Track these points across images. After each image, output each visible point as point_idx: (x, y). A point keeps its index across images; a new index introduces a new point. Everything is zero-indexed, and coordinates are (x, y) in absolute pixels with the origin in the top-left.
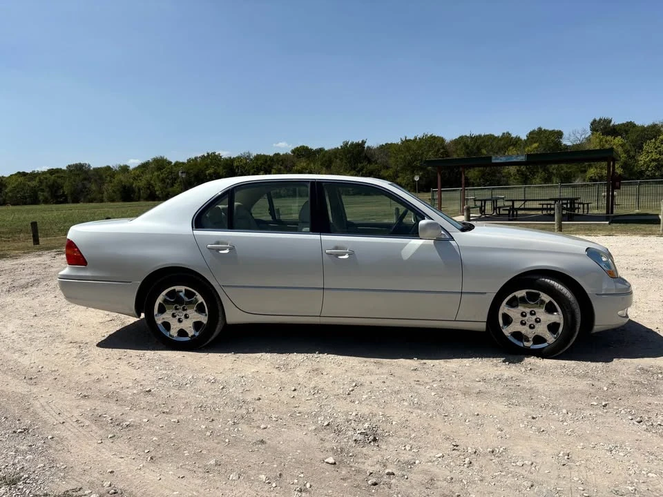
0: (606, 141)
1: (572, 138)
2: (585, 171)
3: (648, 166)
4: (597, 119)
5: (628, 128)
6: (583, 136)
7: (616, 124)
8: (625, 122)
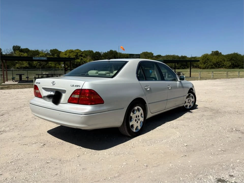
0: (21, 54)
1: (6, 52)
2: (15, 65)
3: (37, 65)
4: (15, 46)
5: (27, 51)
6: (10, 52)
7: (22, 48)
8: (25, 48)
